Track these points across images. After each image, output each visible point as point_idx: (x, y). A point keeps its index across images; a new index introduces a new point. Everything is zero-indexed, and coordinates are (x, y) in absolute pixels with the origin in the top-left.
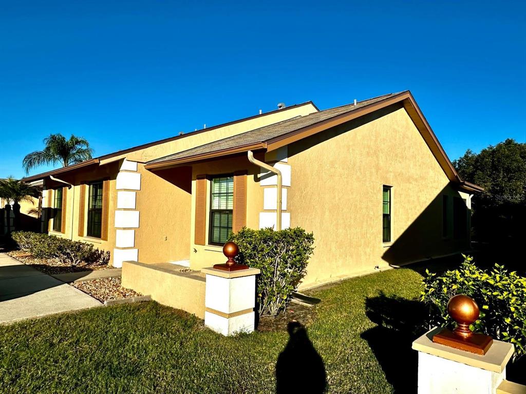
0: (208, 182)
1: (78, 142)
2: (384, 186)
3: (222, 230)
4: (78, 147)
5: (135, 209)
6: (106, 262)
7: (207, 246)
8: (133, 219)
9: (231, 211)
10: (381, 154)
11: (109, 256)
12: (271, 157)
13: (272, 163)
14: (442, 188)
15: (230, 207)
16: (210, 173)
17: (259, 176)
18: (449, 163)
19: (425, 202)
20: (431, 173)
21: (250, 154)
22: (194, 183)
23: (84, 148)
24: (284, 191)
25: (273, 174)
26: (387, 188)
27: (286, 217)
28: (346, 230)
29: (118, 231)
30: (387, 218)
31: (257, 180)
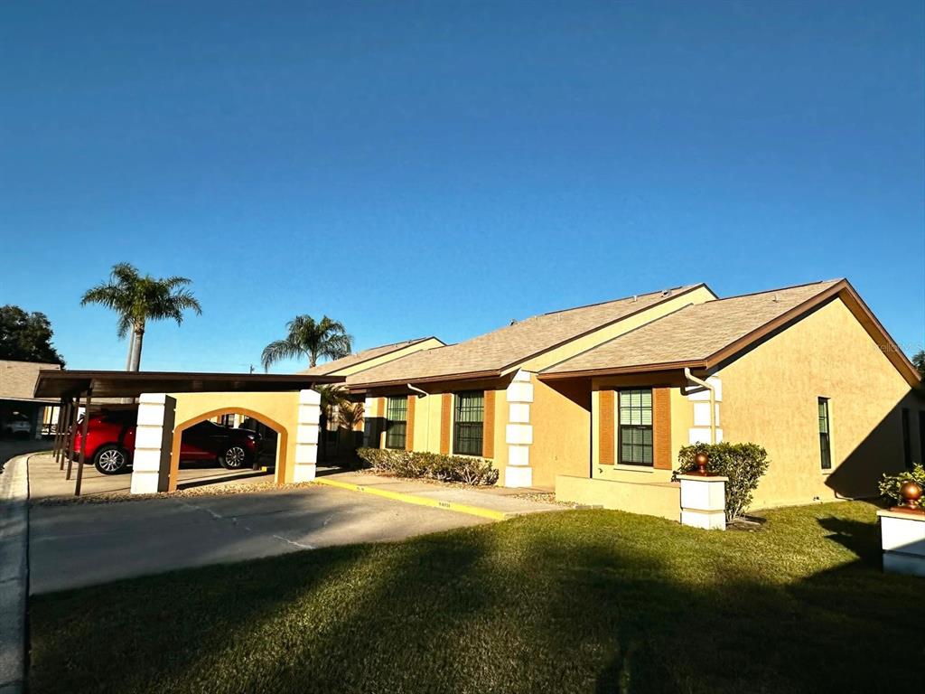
0: (616, 393)
1: (332, 327)
2: (819, 398)
3: (645, 448)
4: (330, 333)
5: (529, 424)
6: (491, 482)
7: (617, 466)
8: (526, 434)
9: (650, 428)
10: (813, 359)
11: (498, 475)
12: (702, 371)
13: (704, 378)
14: (899, 399)
15: (647, 422)
16: (618, 385)
17: (687, 389)
18: (908, 364)
19: (876, 418)
20: (883, 378)
21: (687, 371)
22: (596, 396)
23: (340, 334)
24: (717, 405)
25: (704, 389)
26: (822, 401)
27: (720, 432)
28: (778, 451)
29: (511, 448)
30: (824, 437)
31: (684, 393)
